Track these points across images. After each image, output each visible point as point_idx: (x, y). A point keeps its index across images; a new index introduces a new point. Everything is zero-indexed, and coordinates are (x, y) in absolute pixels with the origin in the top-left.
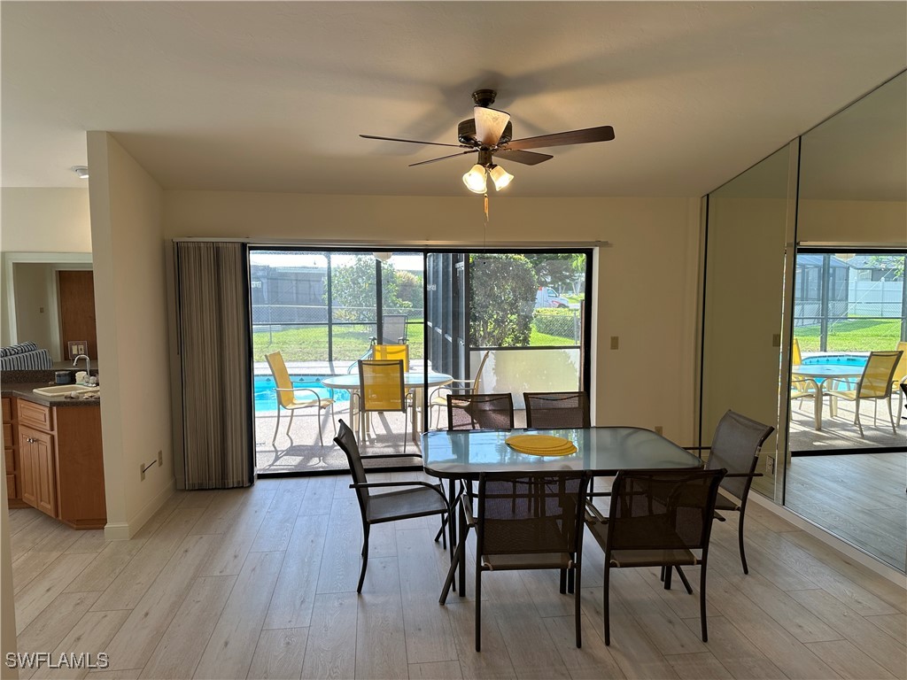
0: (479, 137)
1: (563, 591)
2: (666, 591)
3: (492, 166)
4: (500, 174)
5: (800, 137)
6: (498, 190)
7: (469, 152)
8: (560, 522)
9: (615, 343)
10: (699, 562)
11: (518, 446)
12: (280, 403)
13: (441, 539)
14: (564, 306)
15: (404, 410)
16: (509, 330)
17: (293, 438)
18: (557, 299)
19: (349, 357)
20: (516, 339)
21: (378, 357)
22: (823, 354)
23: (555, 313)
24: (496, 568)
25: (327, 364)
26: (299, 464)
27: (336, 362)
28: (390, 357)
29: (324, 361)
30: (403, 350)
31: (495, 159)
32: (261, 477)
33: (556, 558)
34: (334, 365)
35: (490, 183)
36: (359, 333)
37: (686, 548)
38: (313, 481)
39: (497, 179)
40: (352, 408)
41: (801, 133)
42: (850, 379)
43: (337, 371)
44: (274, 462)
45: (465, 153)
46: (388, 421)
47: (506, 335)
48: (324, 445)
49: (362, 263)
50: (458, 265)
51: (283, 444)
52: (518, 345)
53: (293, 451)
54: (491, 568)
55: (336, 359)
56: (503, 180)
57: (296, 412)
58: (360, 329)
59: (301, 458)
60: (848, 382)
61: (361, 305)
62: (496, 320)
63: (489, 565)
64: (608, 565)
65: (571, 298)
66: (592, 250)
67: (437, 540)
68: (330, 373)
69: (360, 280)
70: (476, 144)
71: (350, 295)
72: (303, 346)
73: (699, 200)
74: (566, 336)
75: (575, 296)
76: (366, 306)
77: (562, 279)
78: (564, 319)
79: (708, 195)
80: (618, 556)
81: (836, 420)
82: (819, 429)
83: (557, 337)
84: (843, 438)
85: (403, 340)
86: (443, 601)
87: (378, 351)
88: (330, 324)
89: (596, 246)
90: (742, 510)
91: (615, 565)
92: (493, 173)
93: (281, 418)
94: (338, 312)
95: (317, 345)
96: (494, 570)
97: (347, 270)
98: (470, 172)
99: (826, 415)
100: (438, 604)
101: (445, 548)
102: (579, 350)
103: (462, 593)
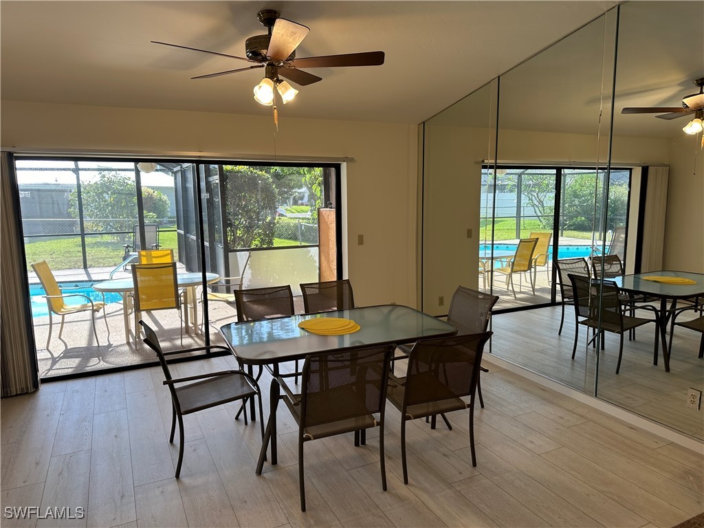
0: (269, 52)
1: (357, 445)
2: (433, 430)
3: (279, 81)
4: (286, 89)
5: (499, 77)
6: (284, 103)
7: (256, 67)
8: (354, 388)
9: (361, 240)
10: (469, 406)
11: (312, 329)
12: (51, 309)
13: (242, 416)
15: (178, 307)
16: (256, 234)
17: (66, 341)
19: (104, 264)
20: (262, 241)
21: (144, 261)
24: (316, 437)
25: (83, 271)
26: (79, 365)
27: (91, 269)
28: (155, 261)
29: (79, 268)
30: (168, 254)
31: (280, 75)
32: (45, 381)
34: (90, 272)
35: (278, 98)
36: (108, 243)
37: (457, 397)
38: (100, 380)
39: (284, 93)
40: (125, 309)
41: (501, 73)
42: (503, 260)
43: (94, 277)
44: (52, 366)
45: (252, 67)
46: (157, 318)
47: (254, 239)
48: (100, 345)
49: (106, 179)
50: (211, 179)
51: (58, 349)
52: (264, 246)
53: (68, 354)
54: (312, 438)
55: (90, 266)
56: (289, 93)
57: (67, 318)
58: (107, 238)
59: (79, 359)
60: (501, 261)
61: (107, 217)
62: (245, 227)
63: (310, 435)
64: (405, 418)
65: (286, 210)
66: (340, 164)
67: (237, 418)
68: (87, 279)
69: (105, 195)
70: (264, 59)
71: (96, 209)
72: (54, 256)
73: (417, 126)
74: (291, 239)
75: (289, 208)
76: (113, 218)
77: (283, 194)
78: (288, 225)
79: (424, 123)
80: (411, 411)
83: (284, 240)
85: (156, 246)
86: (259, 472)
87: (144, 256)
88: (83, 235)
89: (344, 161)
91: (409, 418)
92: (280, 88)
93: (53, 326)
94: (88, 224)
95: (68, 255)
96: (315, 439)
97: (91, 186)
98: (261, 84)
100: (255, 475)
101: (246, 423)
102: (317, 248)
103: (274, 462)
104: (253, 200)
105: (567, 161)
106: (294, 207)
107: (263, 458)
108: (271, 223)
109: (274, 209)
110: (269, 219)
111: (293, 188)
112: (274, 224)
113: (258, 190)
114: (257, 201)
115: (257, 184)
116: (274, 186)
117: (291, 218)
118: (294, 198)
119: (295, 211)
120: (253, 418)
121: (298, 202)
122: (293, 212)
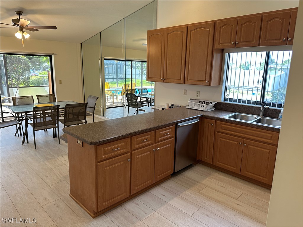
0: (20, 24)
1: (54, 137)
3: (24, 32)
4: (26, 34)
6: (26, 38)
8: (52, 121)
9: (61, 82)
10: (84, 123)
14: (37, 75)
16: (21, 82)
18: (34, 73)
22: (118, 88)
23: (35, 78)
31: (24, 30)
33: (52, 126)
35: (23, 37)
41: (101, 31)
45: (14, 27)
52: (25, 86)
56: (27, 36)
62: (16, 79)
64: (65, 126)
65: (39, 73)
66: (51, 56)
67: (15, 135)
73: (79, 44)
75: (41, 72)
77: (36, 65)
78: (39, 79)
79: (81, 43)
80: (67, 124)
81: (118, 101)
82: (114, 104)
84: (119, 105)
86: (23, 144)
89: (53, 55)
90: (93, 115)
92: (24, 34)
98: (17, 33)
99: (115, 101)
100: (21, 145)
102: (48, 87)
103: (28, 142)
104: (19, 68)
105: (133, 59)
106: (44, 72)
107: (24, 140)
108: (28, 77)
109: (29, 72)
110: (27, 75)
111: (41, 63)
112: (30, 78)
113: (21, 64)
114: (21, 68)
115: (20, 61)
116: (29, 62)
117: (40, 77)
118: (43, 68)
119: (44, 74)
120: (21, 135)
121: (45, 70)
122: (43, 74)
